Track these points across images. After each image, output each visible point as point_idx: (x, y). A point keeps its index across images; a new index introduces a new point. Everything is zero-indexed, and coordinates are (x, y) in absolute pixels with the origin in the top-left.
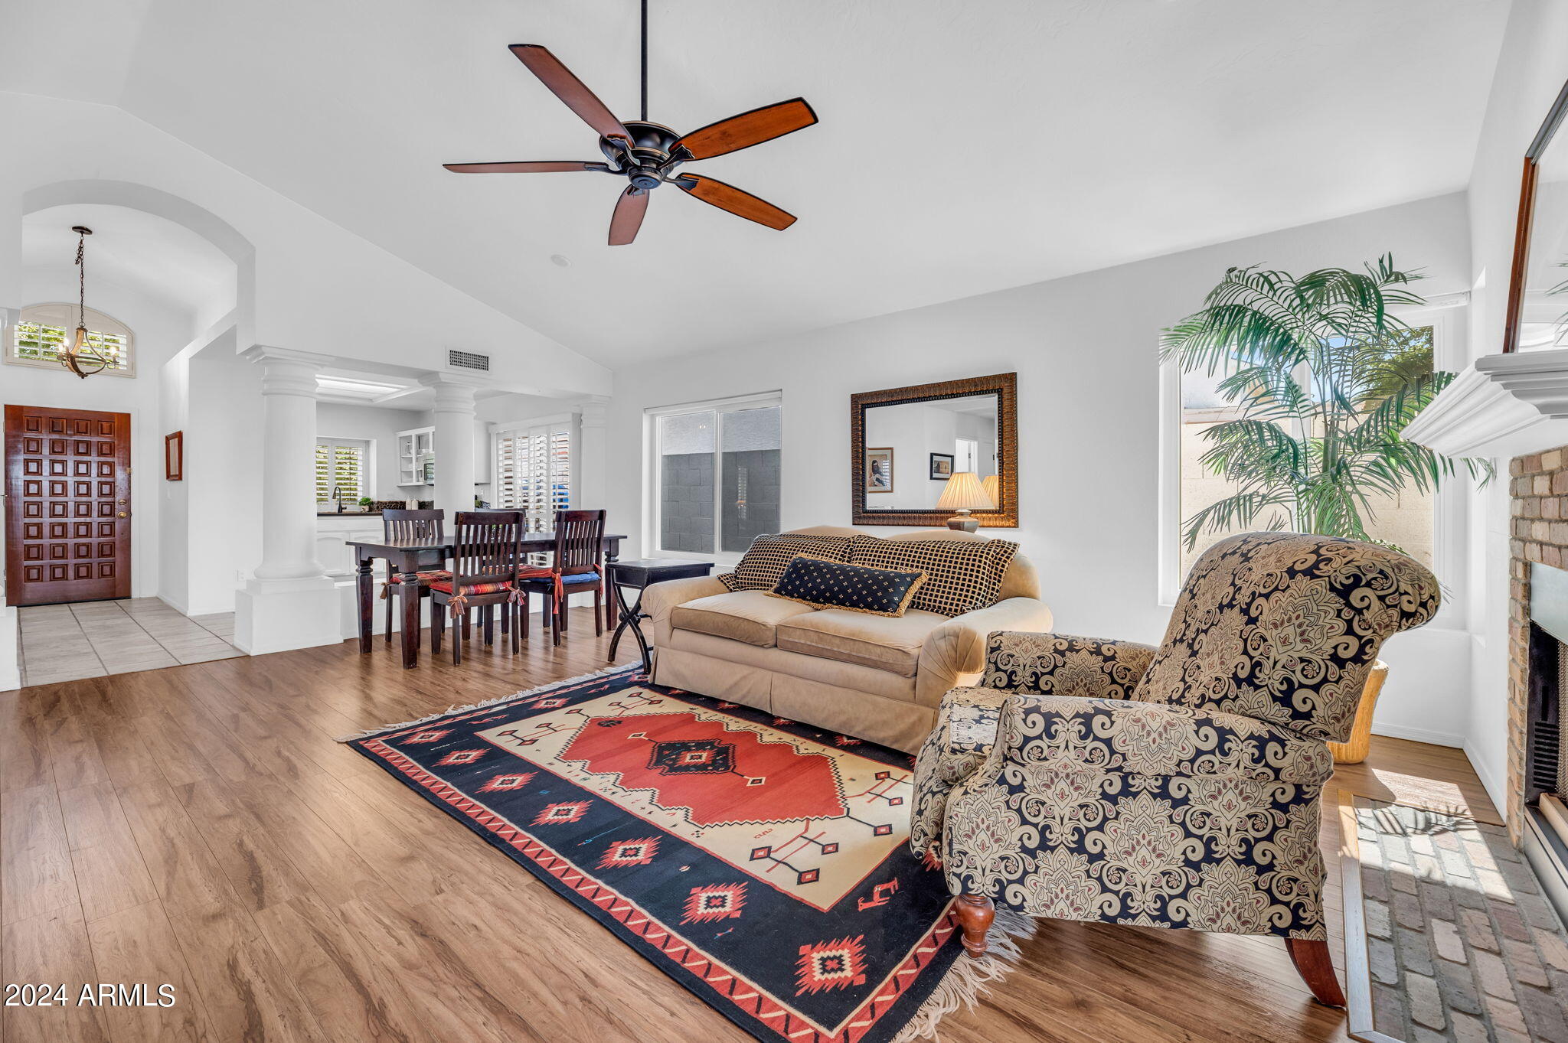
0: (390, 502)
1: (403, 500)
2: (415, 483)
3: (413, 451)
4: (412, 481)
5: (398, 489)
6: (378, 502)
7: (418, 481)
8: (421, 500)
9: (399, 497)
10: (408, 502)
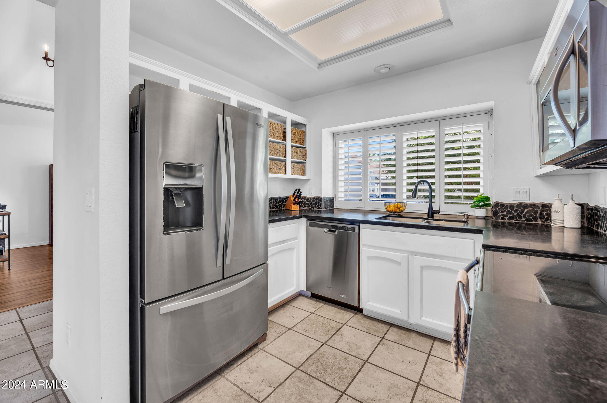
0: (520, 205)
1: (547, 201)
6: (497, 204)
10: (556, 206)
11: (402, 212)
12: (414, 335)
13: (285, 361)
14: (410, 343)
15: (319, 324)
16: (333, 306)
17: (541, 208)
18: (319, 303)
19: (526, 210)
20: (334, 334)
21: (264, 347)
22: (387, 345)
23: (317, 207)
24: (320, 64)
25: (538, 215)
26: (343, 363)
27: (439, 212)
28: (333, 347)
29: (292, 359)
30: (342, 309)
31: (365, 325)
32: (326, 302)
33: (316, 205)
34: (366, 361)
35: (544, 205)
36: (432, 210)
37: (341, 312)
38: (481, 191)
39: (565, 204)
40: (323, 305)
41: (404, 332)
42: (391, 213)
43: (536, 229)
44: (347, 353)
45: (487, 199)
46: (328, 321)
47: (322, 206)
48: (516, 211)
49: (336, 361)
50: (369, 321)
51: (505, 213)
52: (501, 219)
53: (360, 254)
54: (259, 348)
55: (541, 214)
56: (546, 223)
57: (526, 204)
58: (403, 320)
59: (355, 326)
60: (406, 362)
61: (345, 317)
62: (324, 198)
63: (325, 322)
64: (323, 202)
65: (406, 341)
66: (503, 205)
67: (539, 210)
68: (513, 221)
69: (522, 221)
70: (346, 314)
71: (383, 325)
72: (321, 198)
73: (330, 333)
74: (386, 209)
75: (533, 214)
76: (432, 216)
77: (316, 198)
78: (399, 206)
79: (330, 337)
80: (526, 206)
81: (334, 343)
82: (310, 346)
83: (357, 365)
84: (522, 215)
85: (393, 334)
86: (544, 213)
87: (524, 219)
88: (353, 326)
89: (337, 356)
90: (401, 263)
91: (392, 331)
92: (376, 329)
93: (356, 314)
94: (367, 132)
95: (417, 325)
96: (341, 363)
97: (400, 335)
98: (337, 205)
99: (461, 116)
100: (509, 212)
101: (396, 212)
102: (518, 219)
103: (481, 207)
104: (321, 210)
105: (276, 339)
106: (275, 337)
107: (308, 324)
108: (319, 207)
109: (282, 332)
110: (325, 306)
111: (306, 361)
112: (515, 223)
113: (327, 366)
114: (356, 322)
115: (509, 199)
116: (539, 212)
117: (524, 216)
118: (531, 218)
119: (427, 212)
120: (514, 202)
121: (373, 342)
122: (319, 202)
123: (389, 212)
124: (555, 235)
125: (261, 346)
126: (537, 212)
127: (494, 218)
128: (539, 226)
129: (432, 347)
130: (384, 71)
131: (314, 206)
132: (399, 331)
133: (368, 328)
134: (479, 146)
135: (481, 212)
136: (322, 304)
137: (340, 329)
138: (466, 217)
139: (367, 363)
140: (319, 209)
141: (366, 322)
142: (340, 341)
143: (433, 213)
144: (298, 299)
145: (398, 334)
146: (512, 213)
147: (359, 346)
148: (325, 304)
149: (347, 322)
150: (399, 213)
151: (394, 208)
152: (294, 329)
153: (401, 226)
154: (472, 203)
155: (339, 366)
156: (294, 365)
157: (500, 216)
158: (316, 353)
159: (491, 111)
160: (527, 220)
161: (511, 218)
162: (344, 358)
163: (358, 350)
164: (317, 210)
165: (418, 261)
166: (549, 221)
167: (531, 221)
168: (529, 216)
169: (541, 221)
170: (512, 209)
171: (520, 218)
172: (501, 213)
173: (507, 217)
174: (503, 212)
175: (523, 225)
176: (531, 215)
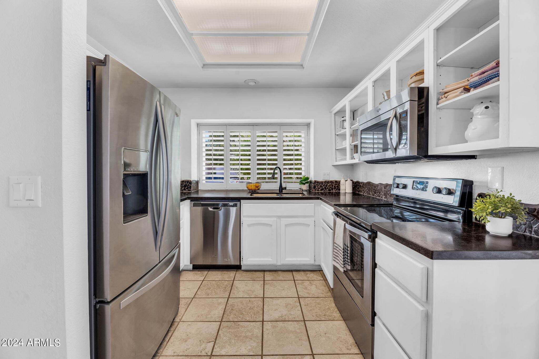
0: (325, 182)
1: (338, 179)
2: (349, 161)
3: (347, 124)
4: (345, 159)
5: (333, 167)
6: (315, 182)
7: (353, 158)
8: (355, 180)
9: (334, 176)
10: (342, 182)
11: (259, 189)
12: (280, 273)
13: (207, 321)
14: (281, 278)
15: (215, 286)
16: (216, 271)
17: (335, 183)
18: (203, 272)
19: (328, 185)
20: (231, 289)
21: (180, 320)
22: (269, 283)
23: (186, 190)
24: (204, 65)
25: (333, 187)
26: (250, 305)
27: (286, 188)
28: (236, 298)
29: (212, 317)
30: (224, 271)
31: (248, 276)
32: (209, 270)
33: (186, 187)
34: (264, 298)
35: (336, 182)
36: (282, 187)
37: (225, 273)
38: (303, 174)
39: (346, 181)
40: (208, 272)
41: (274, 273)
42: (251, 191)
43: (333, 195)
44: (249, 298)
45: (308, 178)
46: (220, 282)
47: (192, 189)
48: (324, 185)
49: (245, 305)
50: (249, 273)
51: (319, 187)
52: (317, 191)
53: (241, 224)
54: (177, 322)
55: (335, 186)
56: (337, 191)
57: (328, 181)
58: (273, 265)
59: (242, 279)
60: (286, 289)
61: (231, 275)
62: (193, 181)
63: (218, 284)
64: (192, 185)
65: (278, 277)
66: (318, 182)
67: (334, 184)
68: (322, 191)
69: (327, 191)
70: (230, 274)
71: (259, 273)
72: (191, 181)
73: (227, 290)
74: (247, 188)
75: (331, 186)
76: (282, 192)
77: (186, 182)
78: (258, 186)
79: (229, 292)
80: (328, 182)
81: (235, 295)
82: (219, 304)
83: (259, 302)
84: (327, 188)
85: (268, 276)
86: (336, 186)
87: (327, 190)
88: (240, 279)
89: (244, 302)
90: (272, 225)
91: (267, 274)
92: (257, 276)
93: (237, 271)
94: (228, 127)
95: (283, 265)
96: (249, 305)
97: (273, 275)
98: (201, 187)
99: (293, 124)
100: (321, 186)
101: (255, 190)
102: (325, 190)
103: (304, 184)
104: (191, 191)
105: (186, 309)
106: (185, 308)
107: (206, 289)
108: (189, 189)
109: (188, 303)
110: (210, 272)
111: (224, 314)
112: (324, 192)
113: (241, 311)
114: (240, 276)
115: (320, 179)
116: (334, 185)
117: (328, 188)
118: (331, 189)
119: (279, 189)
120: (323, 180)
121: (260, 285)
122: (188, 185)
123: (250, 190)
124: (342, 197)
125: (177, 319)
126: (333, 186)
127: (314, 190)
128: (334, 193)
129: (293, 276)
130: (252, 84)
131: (183, 188)
132: (271, 273)
133: (251, 277)
134: (301, 145)
135: (305, 187)
136: (206, 272)
137: (233, 284)
138: (301, 191)
139: (265, 299)
140: (188, 191)
141: (247, 274)
142: (238, 292)
143: (283, 189)
144: (182, 274)
145: (271, 275)
146: (322, 187)
147: (253, 290)
148: (208, 271)
149: (234, 278)
150: (257, 190)
151: (254, 187)
152: (197, 296)
153: (272, 199)
154: (299, 181)
155: (249, 307)
156: (217, 321)
157: (316, 188)
158: (227, 306)
159: (308, 124)
160: (329, 190)
161: (322, 190)
162: (248, 301)
163: (254, 293)
164: (187, 192)
165: (285, 221)
166: (338, 190)
167: (331, 191)
168: (330, 188)
169: (335, 191)
170: (322, 184)
171: (326, 189)
172: (317, 187)
173: (320, 190)
174: (318, 186)
175: (327, 193)
176: (331, 187)
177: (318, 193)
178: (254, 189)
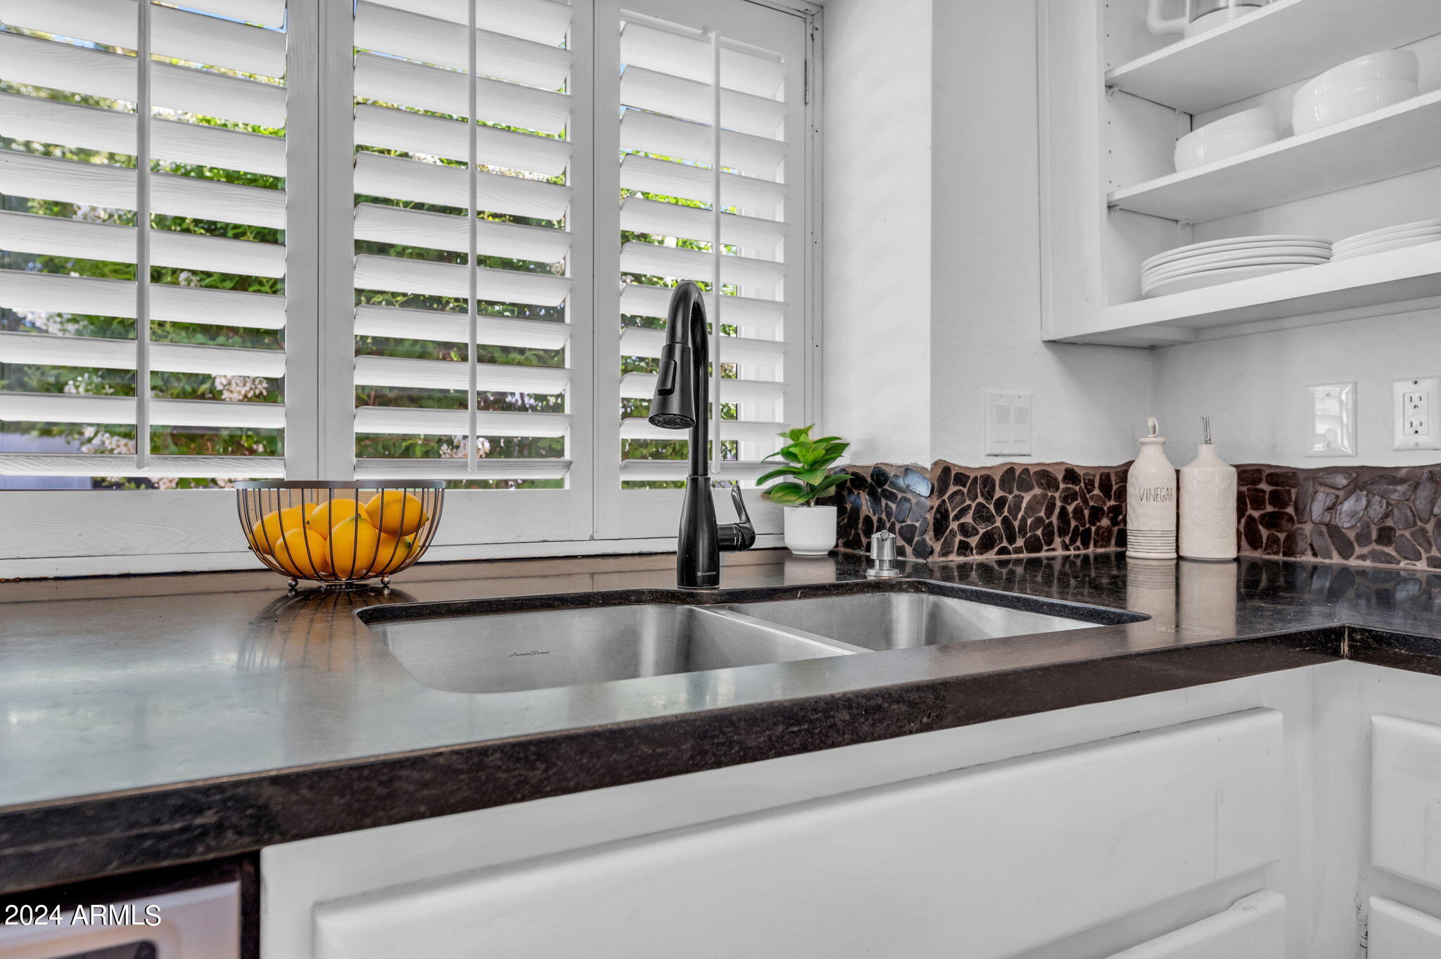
0: (1008, 474)
1: (1099, 457)
5: (1050, 356)
6: (945, 472)
17: (1062, 484)
19: (1027, 498)
25: (1054, 519)
35: (1069, 474)
48: (999, 504)
51: (968, 519)
52: (959, 554)
55: (1063, 514)
56: (1072, 552)
57: (1026, 470)
66: (961, 478)
67: (1057, 495)
68: (991, 556)
69: (1015, 551)
74: (261, 547)
75: (1042, 514)
80: (1025, 478)
84: (1016, 525)
86: (1069, 508)
87: (1021, 543)
102: (1005, 543)
112: (998, 563)
117: (1022, 528)
118: (1039, 532)
120: (990, 462)
126: (1054, 507)
127: (937, 547)
128: (1057, 566)
146: (989, 517)
151: (367, 533)
157: (954, 534)
160: (1028, 546)
161: (986, 542)
166: (1078, 543)
167: (1039, 550)
168: (1035, 526)
169: (1066, 548)
170: (989, 495)
171: (1011, 540)
172: (957, 518)
173: (974, 541)
174: (963, 512)
175: (1020, 570)
176: (1039, 521)
177: (964, 570)
178: (362, 561)
